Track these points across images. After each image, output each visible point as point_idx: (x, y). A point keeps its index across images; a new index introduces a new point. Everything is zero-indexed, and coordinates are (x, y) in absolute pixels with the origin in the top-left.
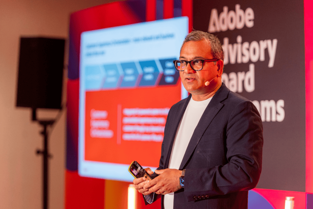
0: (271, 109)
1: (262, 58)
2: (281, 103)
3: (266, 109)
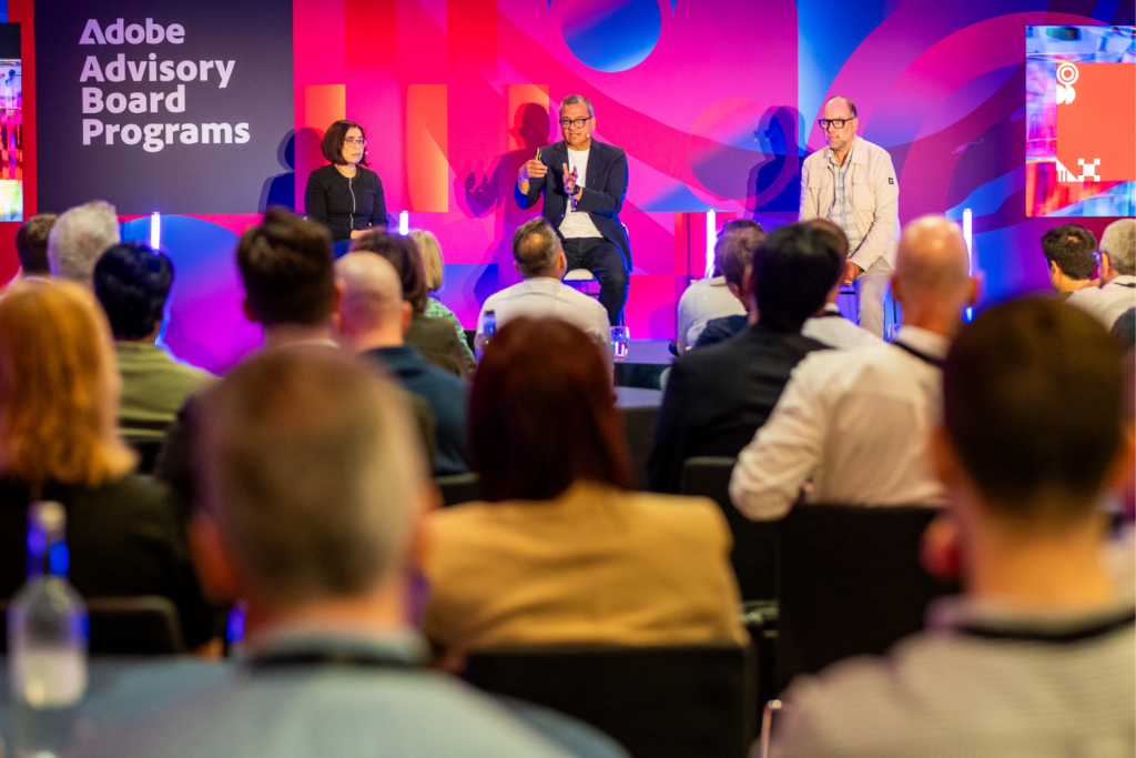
0: (222, 131)
1: (204, 78)
2: (244, 126)
3: (211, 131)
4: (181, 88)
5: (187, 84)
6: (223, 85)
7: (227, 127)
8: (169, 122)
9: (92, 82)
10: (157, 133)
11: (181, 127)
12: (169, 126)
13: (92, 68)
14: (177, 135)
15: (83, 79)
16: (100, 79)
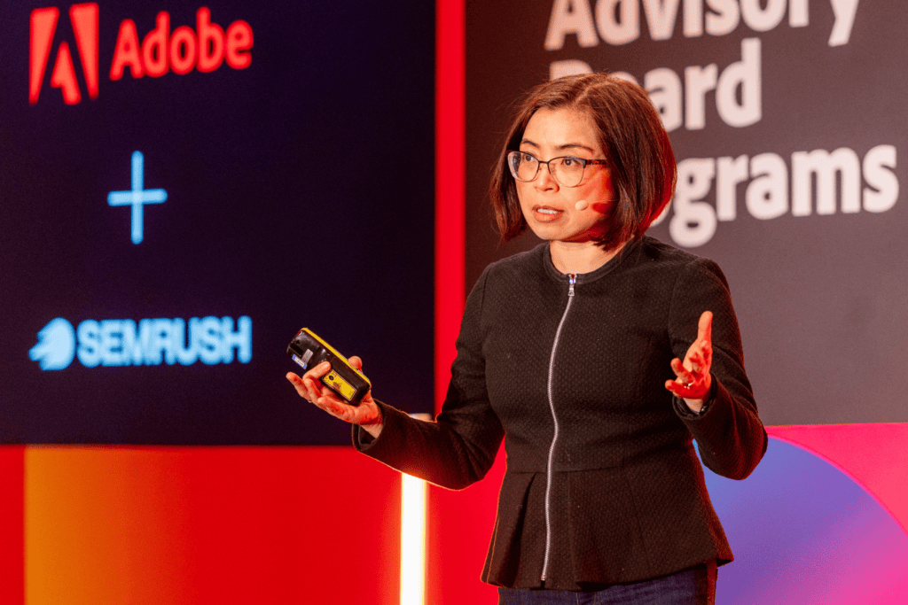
0: (838, 175)
1: (799, 18)
2: (884, 154)
3: (814, 176)
4: (751, 48)
5: (762, 35)
6: (840, 35)
7: (845, 158)
8: (724, 154)
9: (572, 51)
10: (701, 188)
11: (749, 168)
12: (725, 164)
13: (570, 9)
14: (742, 188)
15: (554, 41)
16: (587, 39)
